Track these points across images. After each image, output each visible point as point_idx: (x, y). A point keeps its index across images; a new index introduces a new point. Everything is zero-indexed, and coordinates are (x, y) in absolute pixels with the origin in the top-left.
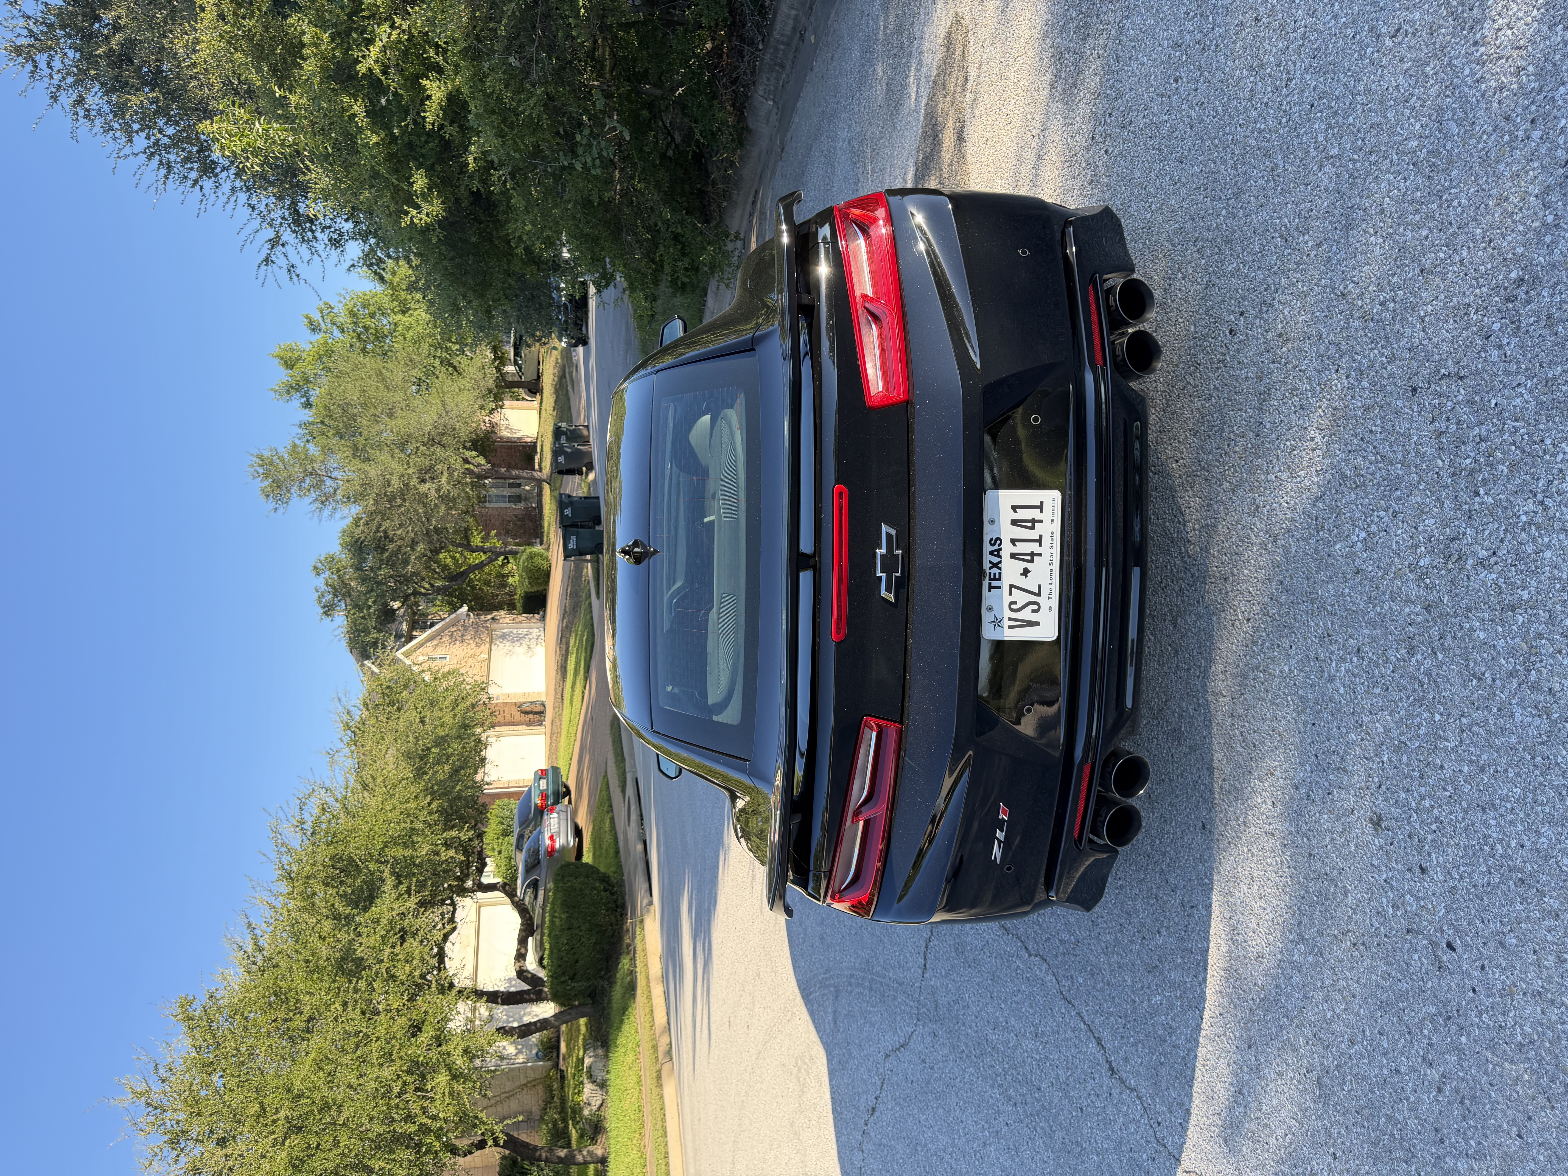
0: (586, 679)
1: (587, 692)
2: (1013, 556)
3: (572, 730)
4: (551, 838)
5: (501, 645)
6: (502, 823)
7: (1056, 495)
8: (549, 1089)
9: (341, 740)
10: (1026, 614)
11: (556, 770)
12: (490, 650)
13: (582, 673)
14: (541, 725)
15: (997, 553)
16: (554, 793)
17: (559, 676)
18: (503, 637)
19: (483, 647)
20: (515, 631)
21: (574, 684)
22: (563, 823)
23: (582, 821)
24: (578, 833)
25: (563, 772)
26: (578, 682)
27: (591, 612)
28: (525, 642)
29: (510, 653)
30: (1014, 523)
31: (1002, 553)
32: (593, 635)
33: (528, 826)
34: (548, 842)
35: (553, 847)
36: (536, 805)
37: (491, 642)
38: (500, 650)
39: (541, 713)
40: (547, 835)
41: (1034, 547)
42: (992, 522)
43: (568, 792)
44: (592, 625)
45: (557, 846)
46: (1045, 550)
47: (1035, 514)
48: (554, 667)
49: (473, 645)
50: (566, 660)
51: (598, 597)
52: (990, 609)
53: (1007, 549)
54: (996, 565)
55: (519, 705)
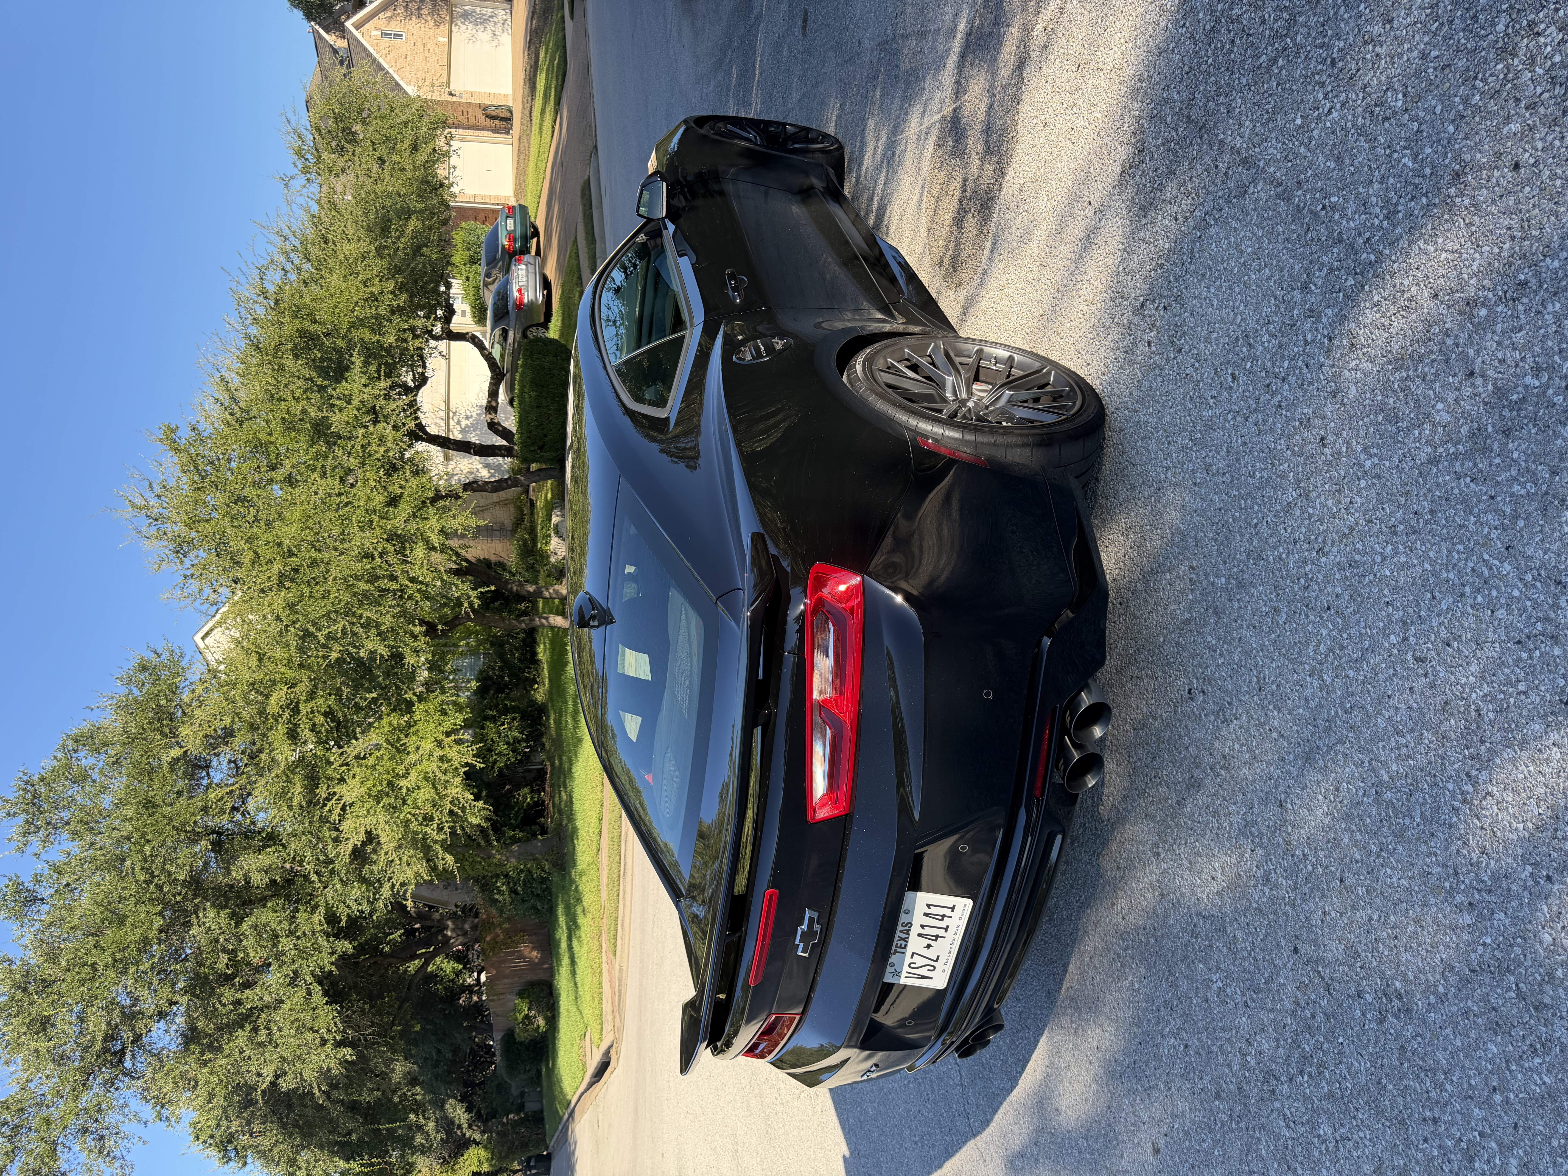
0: (556, 112)
1: (557, 127)
2: (920, 935)
3: (542, 165)
4: (520, 290)
5: (463, 27)
6: (469, 249)
7: (969, 903)
8: (520, 509)
9: (295, 166)
10: (924, 972)
11: (523, 209)
12: (451, 31)
13: (552, 103)
14: (508, 133)
15: (907, 932)
16: (522, 237)
17: (527, 91)
18: (465, 16)
19: (442, 27)
20: (478, 10)
21: (543, 112)
22: (531, 276)
23: (551, 272)
24: (546, 285)
25: (531, 212)
26: (548, 113)
27: (564, 29)
28: (490, 26)
29: (472, 38)
30: (926, 915)
31: (911, 933)
32: (565, 61)
33: (495, 266)
34: (516, 294)
35: (521, 300)
36: (503, 246)
37: (451, 22)
38: (462, 32)
39: (508, 120)
40: (515, 288)
41: (941, 932)
42: (907, 912)
43: (536, 234)
44: (565, 47)
45: (526, 301)
46: (950, 934)
47: (948, 912)
48: (521, 75)
49: (432, 23)
50: (535, 75)
51: (572, 18)
52: (893, 965)
53: (915, 930)
54: (905, 940)
55: (484, 108)
